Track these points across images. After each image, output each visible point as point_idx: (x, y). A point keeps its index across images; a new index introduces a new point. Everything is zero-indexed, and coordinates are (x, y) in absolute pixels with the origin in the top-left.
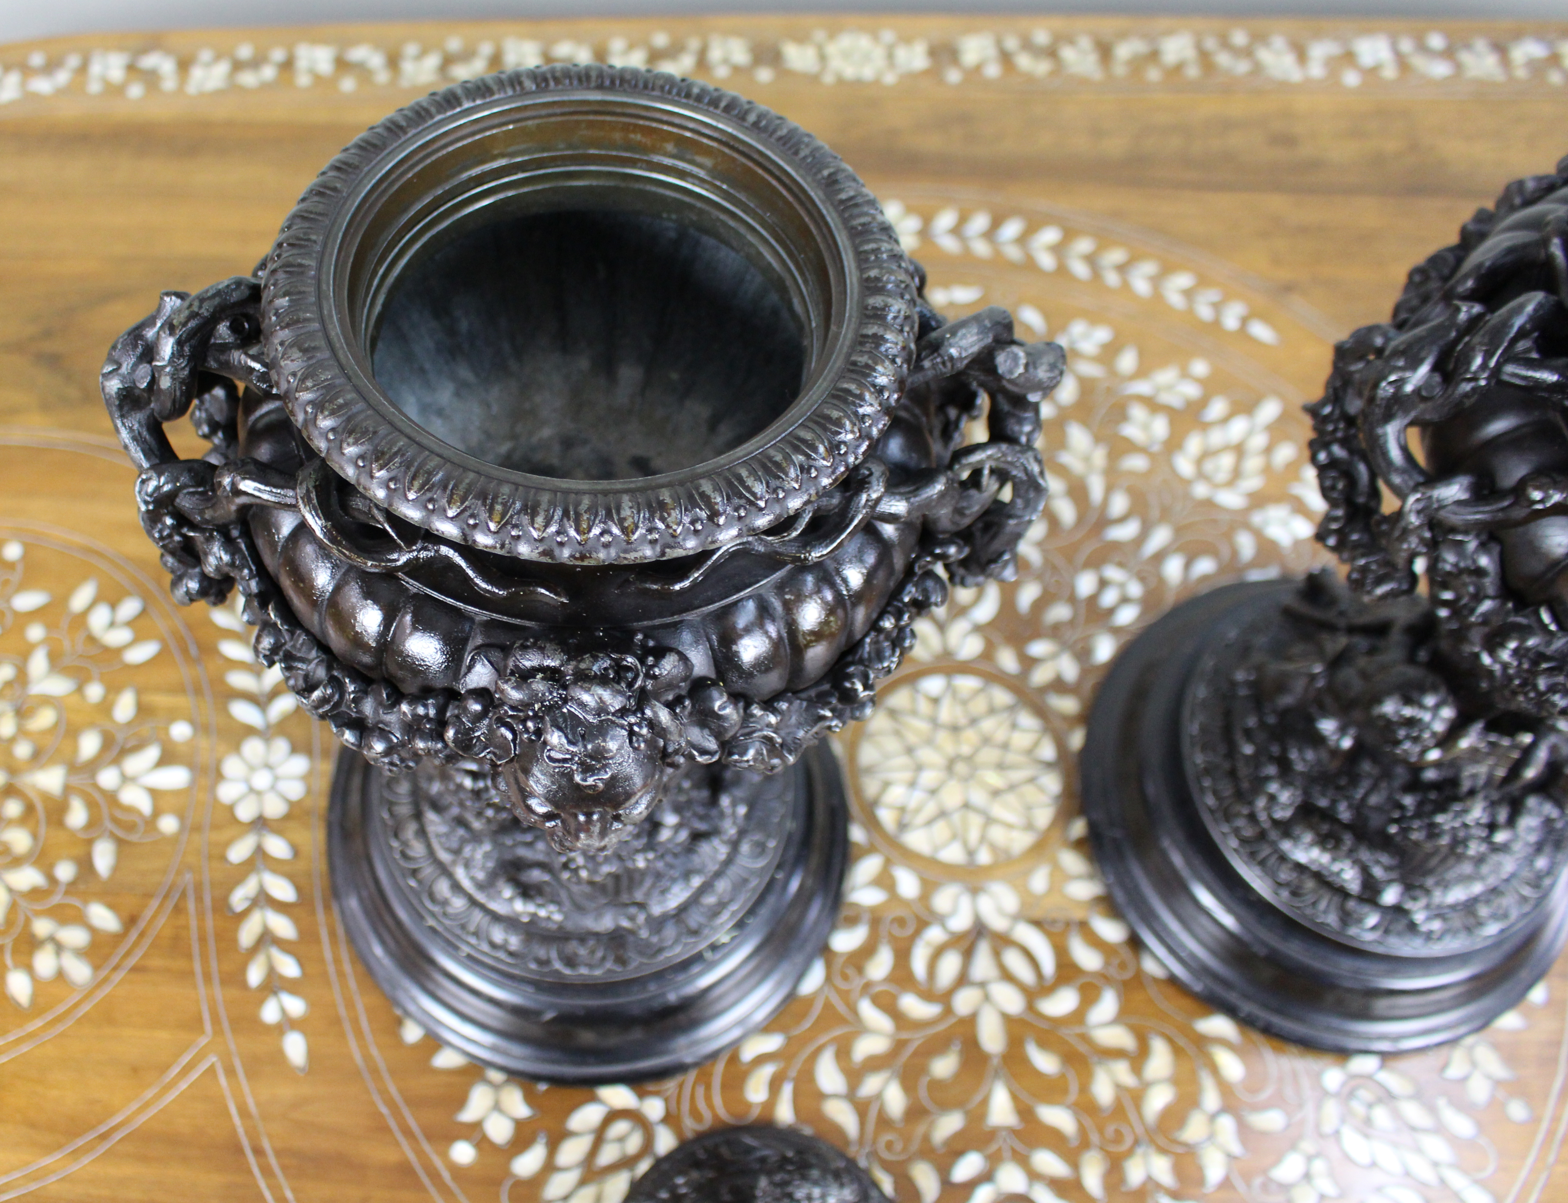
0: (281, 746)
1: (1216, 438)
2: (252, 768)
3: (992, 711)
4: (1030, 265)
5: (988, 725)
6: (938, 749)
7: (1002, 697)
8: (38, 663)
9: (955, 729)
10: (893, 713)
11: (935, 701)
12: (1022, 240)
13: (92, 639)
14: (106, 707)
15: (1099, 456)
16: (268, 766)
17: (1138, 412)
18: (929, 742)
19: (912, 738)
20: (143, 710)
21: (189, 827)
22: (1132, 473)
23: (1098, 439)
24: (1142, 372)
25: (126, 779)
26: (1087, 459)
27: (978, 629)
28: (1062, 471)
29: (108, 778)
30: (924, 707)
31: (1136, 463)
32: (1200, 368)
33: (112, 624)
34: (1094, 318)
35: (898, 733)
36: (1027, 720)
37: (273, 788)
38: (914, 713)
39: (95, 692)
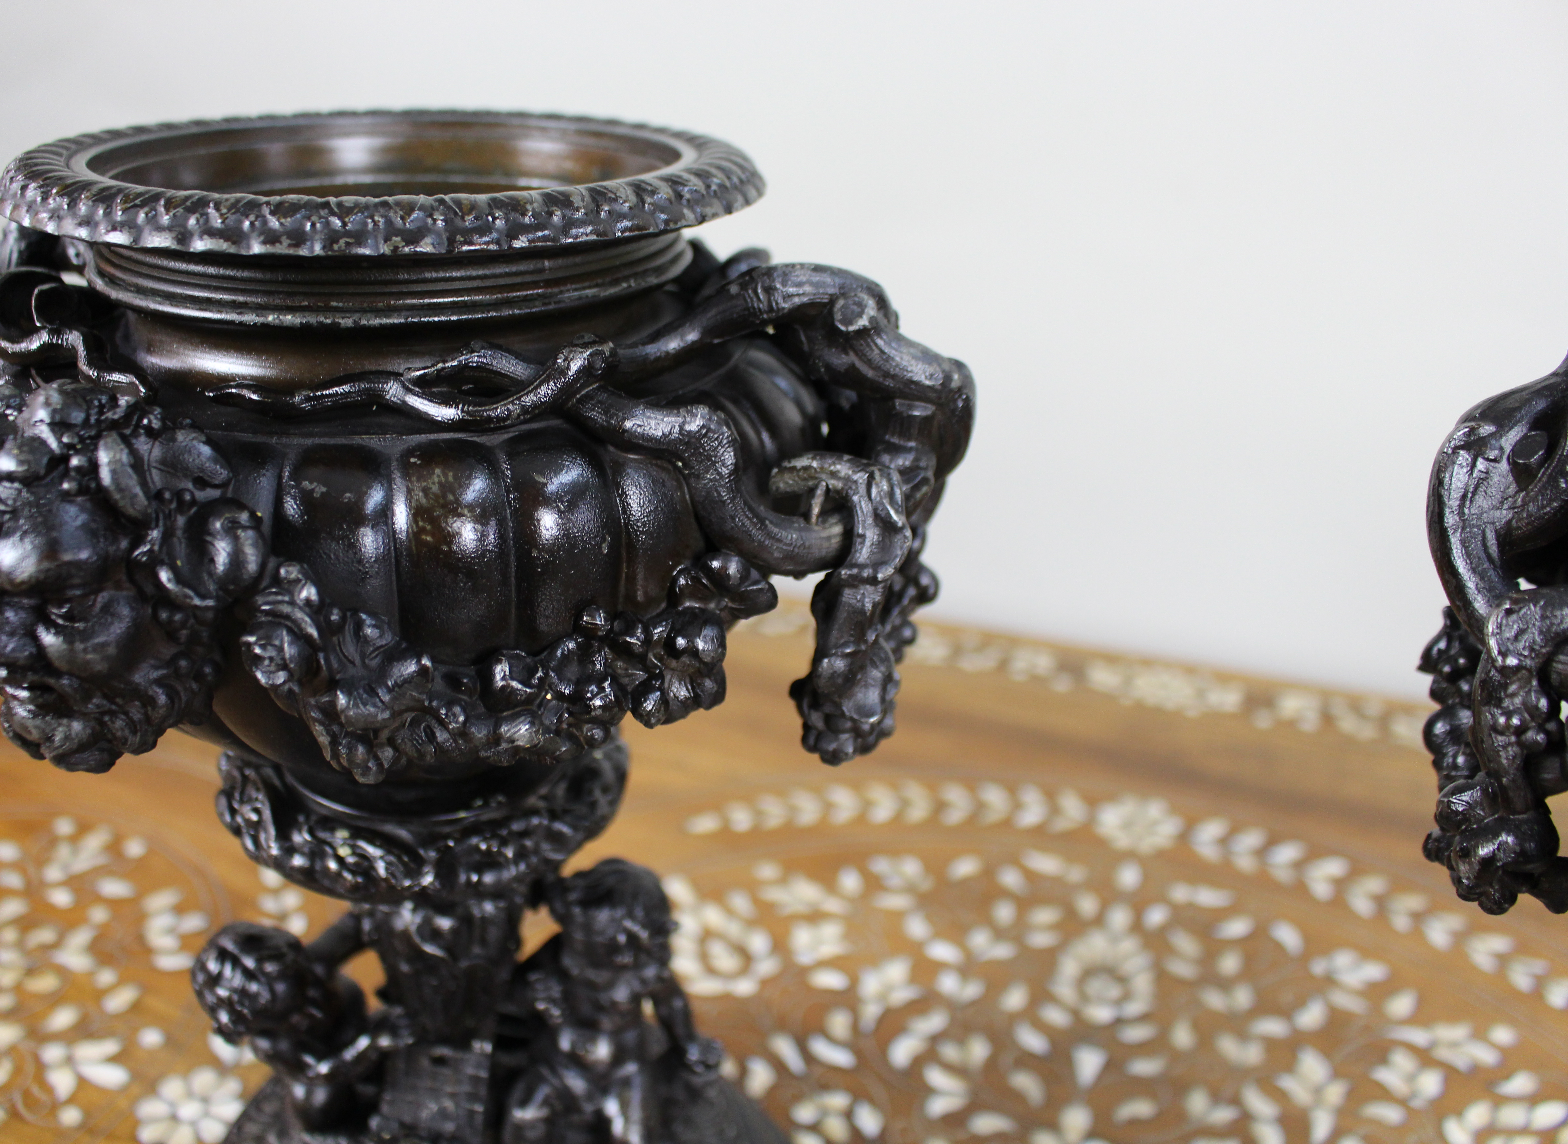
0: (232, 1087)
1: (1512, 1116)
2: (190, 1094)
4: (1300, 889)
8: (81, 938)
12: (1299, 865)
13: (140, 935)
14: (105, 993)
15: (1335, 1093)
16: (205, 1100)
17: (1402, 1061)
20: (136, 1008)
21: (86, 1127)
22: (1377, 1123)
23: (1336, 1074)
24: (1418, 1019)
25: (69, 1061)
26: (1318, 1091)
28: (1279, 1096)
29: (52, 1053)
31: (1386, 1113)
32: (1503, 1035)
33: (168, 931)
34: (1366, 953)
37: (194, 1124)
39: (106, 977)
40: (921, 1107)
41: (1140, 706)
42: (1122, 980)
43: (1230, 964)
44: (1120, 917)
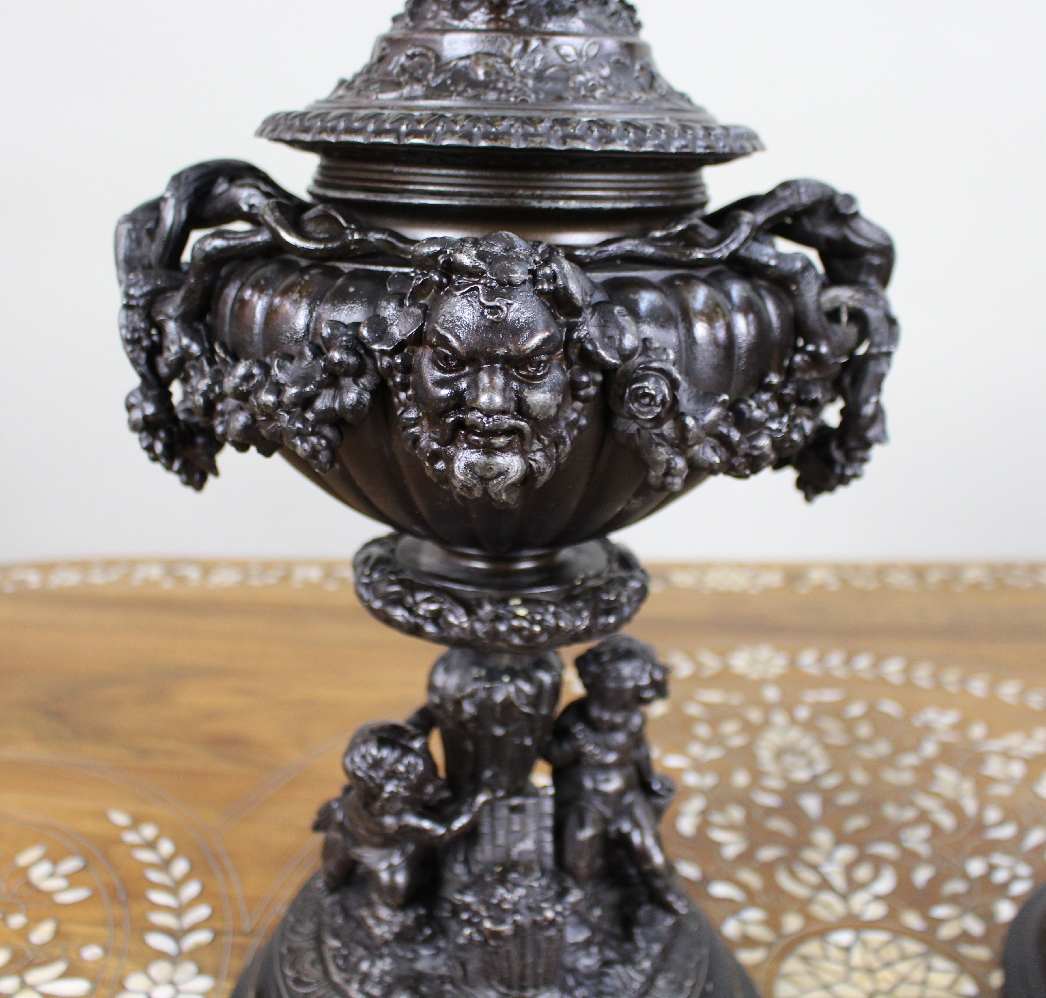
0: (189, 968)
2: (155, 983)
3: (904, 957)
5: (903, 967)
6: (855, 985)
7: (912, 947)
9: (870, 971)
10: (805, 959)
11: (847, 949)
12: (874, 668)
13: (29, 884)
14: (24, 932)
15: (967, 786)
16: (171, 984)
17: (995, 761)
18: (846, 980)
19: (828, 978)
20: (59, 937)
22: (1000, 797)
23: (964, 775)
24: (992, 736)
25: (25, 986)
26: (957, 788)
27: (878, 898)
28: (936, 795)
30: (835, 953)
31: (1002, 790)
32: (1042, 736)
33: (52, 875)
34: (942, 707)
35: (811, 974)
36: (940, 963)
38: (826, 957)
39: (17, 921)
40: (719, 855)
41: (716, 594)
42: (802, 753)
43: (864, 730)
44: (779, 718)
